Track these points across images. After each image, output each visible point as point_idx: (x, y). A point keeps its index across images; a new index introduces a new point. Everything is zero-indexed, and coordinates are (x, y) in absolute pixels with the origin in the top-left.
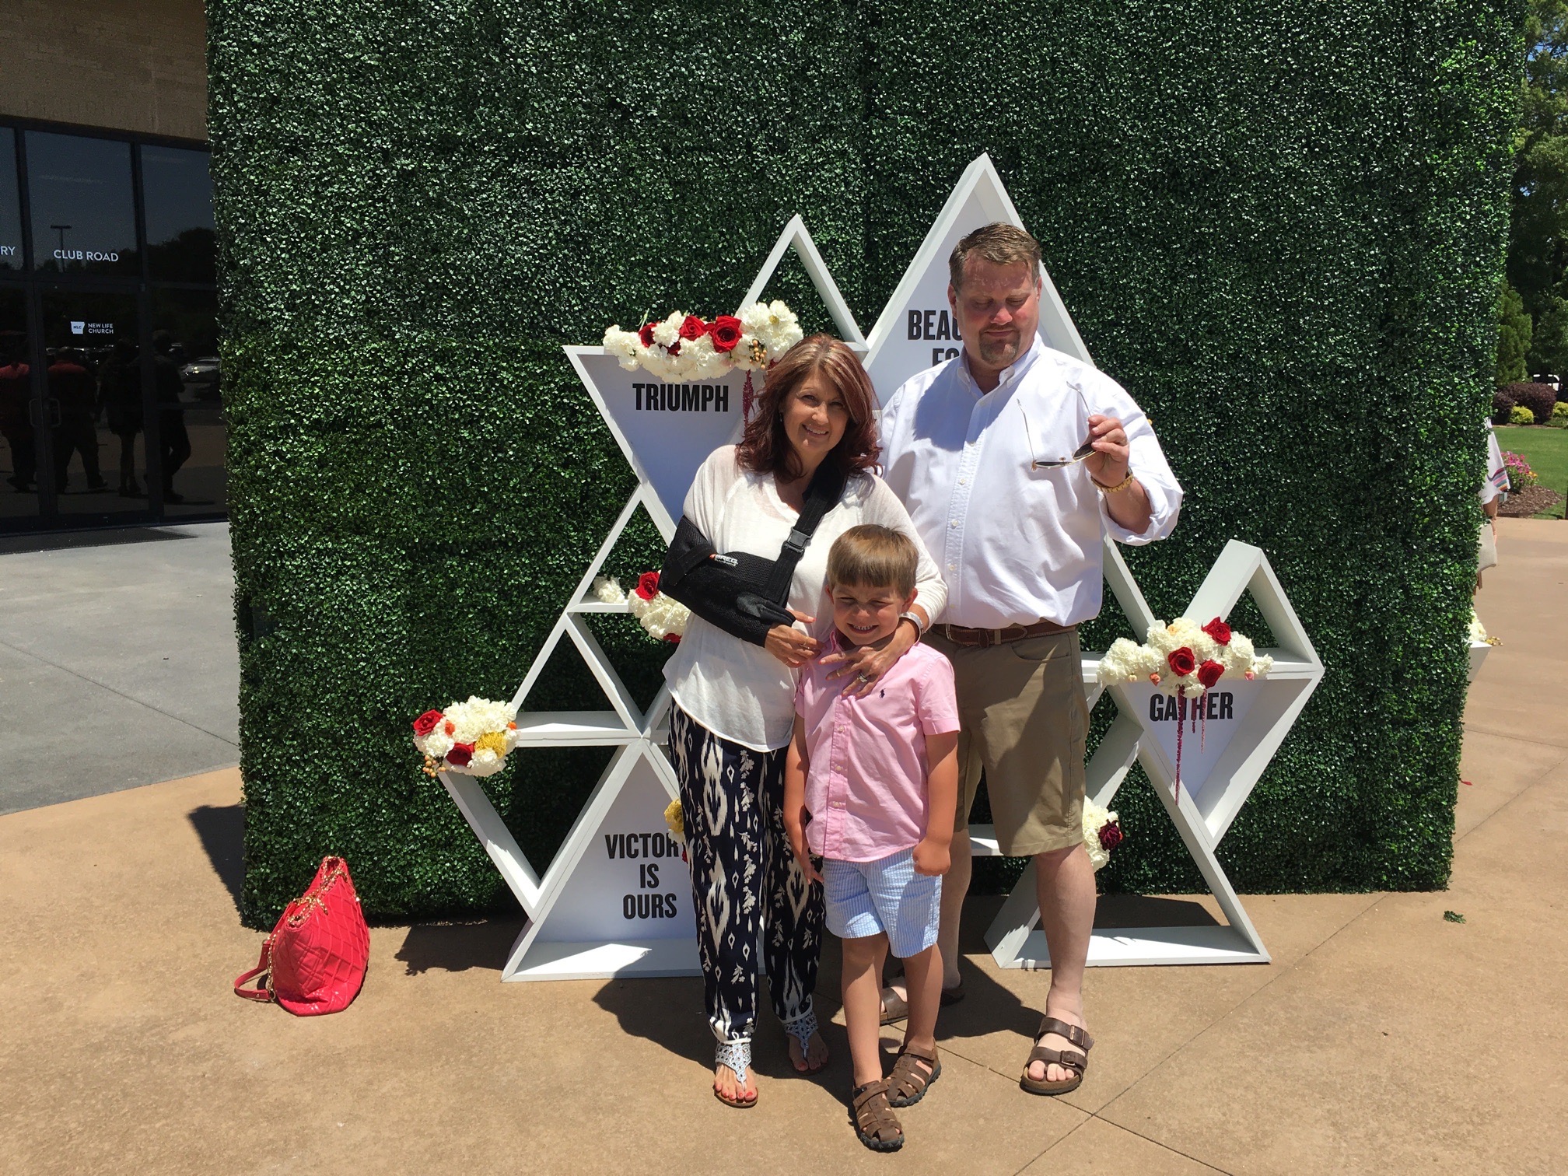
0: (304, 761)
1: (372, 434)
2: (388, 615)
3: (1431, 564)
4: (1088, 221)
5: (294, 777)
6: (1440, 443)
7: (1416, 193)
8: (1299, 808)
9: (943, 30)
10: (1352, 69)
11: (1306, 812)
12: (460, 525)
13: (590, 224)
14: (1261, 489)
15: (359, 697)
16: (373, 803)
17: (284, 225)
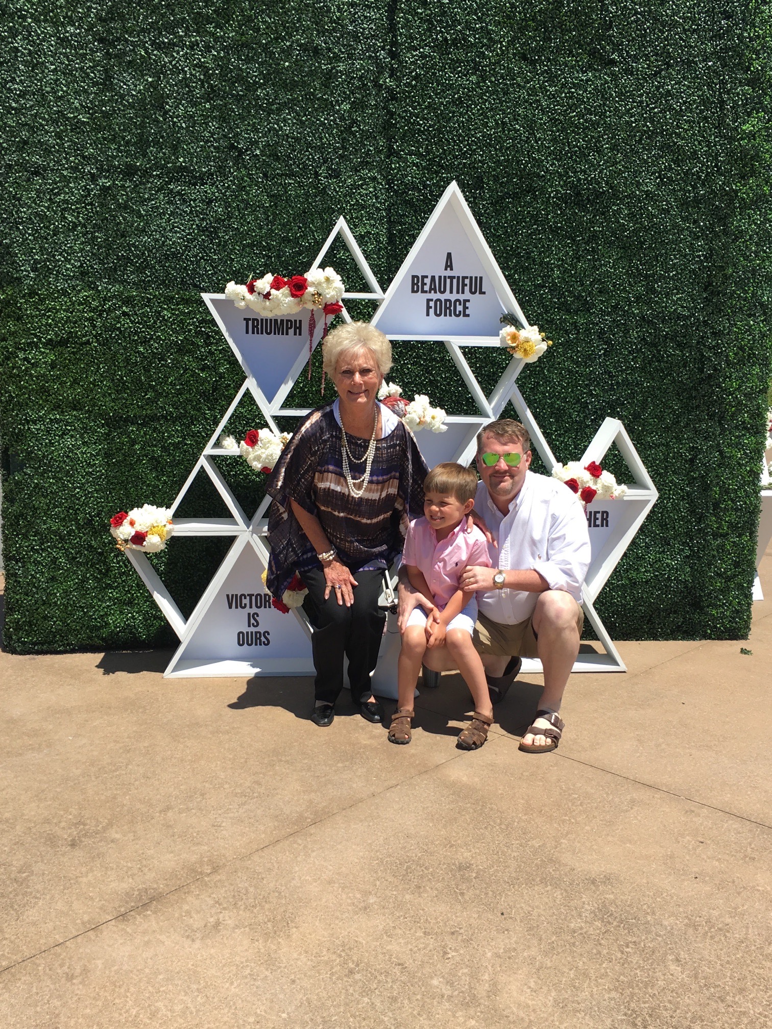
0: (42, 549)
1: (83, 348)
2: (94, 460)
3: (737, 437)
4: (525, 222)
5: (35, 559)
6: (741, 362)
7: (727, 206)
8: (655, 587)
9: (435, 104)
10: (686, 130)
11: (660, 589)
12: (138, 405)
13: (218, 220)
14: (632, 389)
15: (76, 511)
16: (84, 576)
17: (31, 219)
